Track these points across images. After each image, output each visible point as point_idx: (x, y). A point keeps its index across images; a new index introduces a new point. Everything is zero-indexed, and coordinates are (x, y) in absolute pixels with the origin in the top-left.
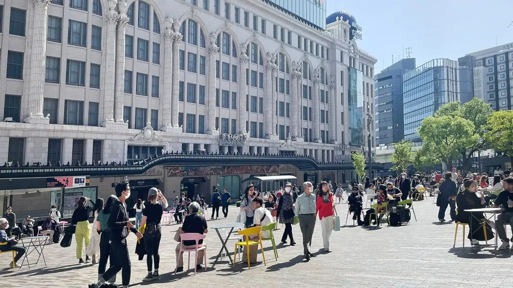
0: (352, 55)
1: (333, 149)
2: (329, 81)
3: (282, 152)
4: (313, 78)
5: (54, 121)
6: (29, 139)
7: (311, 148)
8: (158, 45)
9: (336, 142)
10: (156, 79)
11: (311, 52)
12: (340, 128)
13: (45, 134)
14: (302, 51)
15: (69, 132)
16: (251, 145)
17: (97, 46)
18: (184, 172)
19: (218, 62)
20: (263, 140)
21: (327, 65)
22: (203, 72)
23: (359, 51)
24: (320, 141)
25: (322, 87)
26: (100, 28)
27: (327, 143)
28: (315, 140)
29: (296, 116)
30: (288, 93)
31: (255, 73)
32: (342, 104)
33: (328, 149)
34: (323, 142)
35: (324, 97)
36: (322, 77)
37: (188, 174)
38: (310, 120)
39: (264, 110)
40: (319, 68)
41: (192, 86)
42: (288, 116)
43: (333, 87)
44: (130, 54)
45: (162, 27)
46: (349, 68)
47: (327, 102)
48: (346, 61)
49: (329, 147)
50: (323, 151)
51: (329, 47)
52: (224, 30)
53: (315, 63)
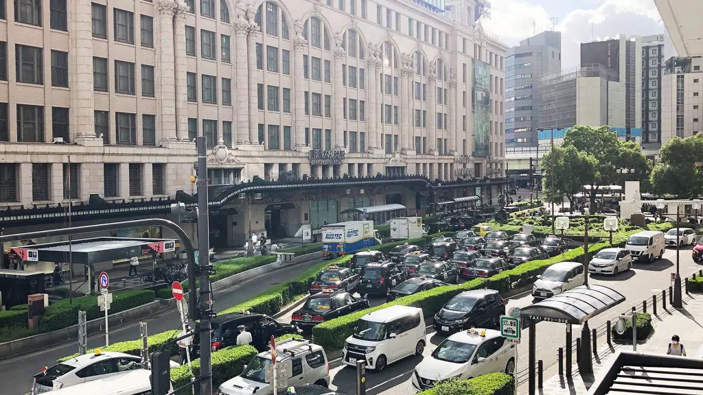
0: (477, 42)
1: (452, 161)
2: (449, 76)
3: (388, 169)
4: (428, 74)
5: (107, 142)
6: (83, 166)
7: (425, 161)
8: (228, 37)
9: (456, 154)
10: (227, 81)
11: (426, 39)
12: (462, 135)
13: (98, 159)
14: (415, 39)
15: (124, 156)
16: (351, 161)
17: (148, 42)
18: (267, 198)
19: (306, 57)
20: (365, 155)
21: (447, 57)
22: (287, 72)
23: (486, 37)
24: (437, 153)
25: (439, 84)
26: (151, 18)
27: (446, 154)
28: (430, 153)
29: (406, 123)
30: (396, 93)
31: (353, 69)
32: (464, 105)
33: (446, 161)
34: (440, 154)
35: (442, 97)
36: (440, 72)
37: (273, 201)
38: (424, 126)
39: (366, 116)
40: (436, 60)
41: (274, 90)
42: (396, 122)
43: (453, 85)
44: (191, 52)
45: (233, 13)
46: (473, 60)
47: (445, 103)
48: (470, 51)
49: (447, 160)
50: (440, 164)
51: (448, 33)
52: (313, 15)
53: (431, 54)
